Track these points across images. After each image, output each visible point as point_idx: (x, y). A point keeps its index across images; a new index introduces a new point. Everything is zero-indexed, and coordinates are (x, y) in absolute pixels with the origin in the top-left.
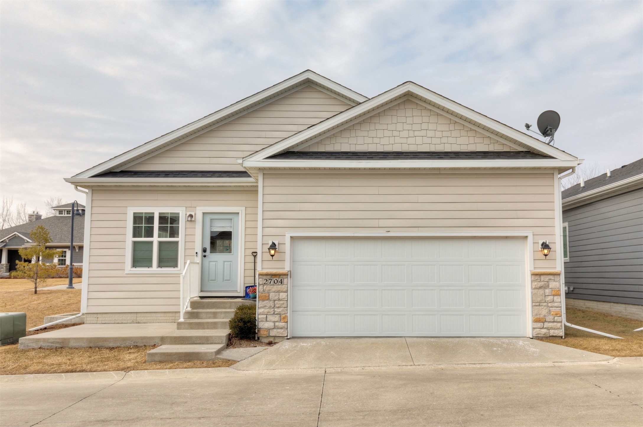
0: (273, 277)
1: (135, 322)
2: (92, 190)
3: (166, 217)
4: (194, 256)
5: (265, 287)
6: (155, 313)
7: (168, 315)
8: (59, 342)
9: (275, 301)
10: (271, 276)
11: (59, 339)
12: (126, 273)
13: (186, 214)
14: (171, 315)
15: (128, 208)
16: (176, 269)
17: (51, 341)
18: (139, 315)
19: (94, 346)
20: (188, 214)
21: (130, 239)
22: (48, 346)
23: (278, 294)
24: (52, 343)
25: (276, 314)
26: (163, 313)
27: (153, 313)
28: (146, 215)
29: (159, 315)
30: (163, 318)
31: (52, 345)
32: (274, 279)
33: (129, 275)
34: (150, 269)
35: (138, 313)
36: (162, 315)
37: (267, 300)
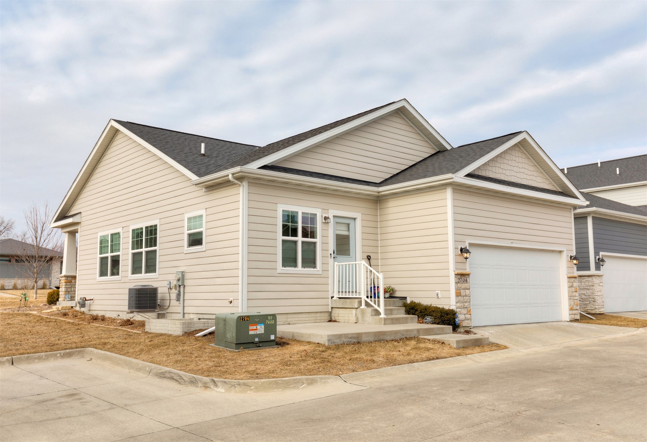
0: (462, 276)
1: (286, 323)
2: (248, 182)
3: (306, 217)
4: (328, 257)
5: (458, 285)
6: (301, 314)
7: (311, 315)
8: (355, 337)
9: (464, 296)
10: (460, 276)
11: (355, 334)
12: (278, 272)
13: (322, 216)
14: (313, 315)
15: (278, 205)
16: (315, 269)
17: (350, 336)
18: (289, 316)
19: (378, 340)
20: (324, 216)
21: (280, 237)
22: (348, 341)
23: (464, 291)
24: (351, 338)
25: (465, 308)
26: (307, 313)
27: (300, 314)
28: (292, 214)
29: (304, 315)
30: (307, 319)
31: (351, 340)
32: (463, 278)
33: (281, 275)
34: (296, 269)
35: (289, 314)
36: (307, 315)
37: (460, 296)
